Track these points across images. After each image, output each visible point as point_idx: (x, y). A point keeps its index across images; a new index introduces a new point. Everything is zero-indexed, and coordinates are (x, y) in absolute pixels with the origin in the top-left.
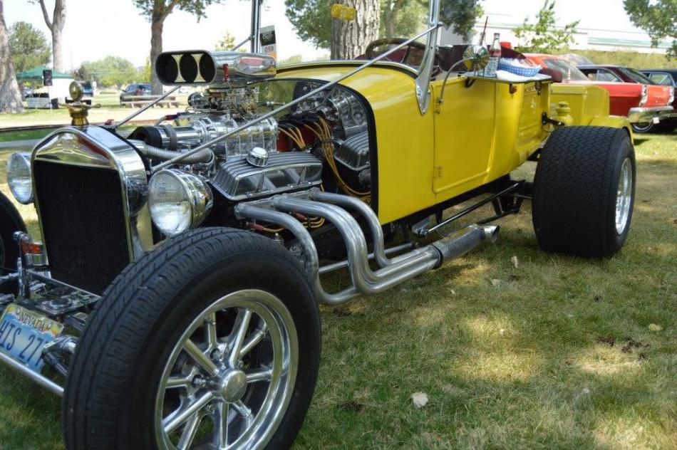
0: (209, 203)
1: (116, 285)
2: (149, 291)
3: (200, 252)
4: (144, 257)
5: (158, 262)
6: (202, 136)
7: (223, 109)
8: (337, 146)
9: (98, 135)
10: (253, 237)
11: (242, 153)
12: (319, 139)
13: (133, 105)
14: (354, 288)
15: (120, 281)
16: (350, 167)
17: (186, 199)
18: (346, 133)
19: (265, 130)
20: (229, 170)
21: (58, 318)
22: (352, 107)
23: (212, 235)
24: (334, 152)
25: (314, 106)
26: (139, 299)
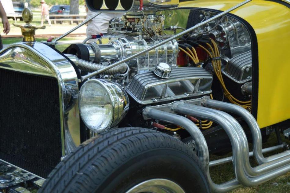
0: (126, 107)
1: (58, 170)
2: (85, 176)
3: (124, 147)
4: (80, 149)
5: (91, 154)
6: (120, 52)
7: (136, 31)
8: (224, 62)
9: (42, 50)
10: (164, 137)
11: (150, 66)
12: (210, 57)
13: (55, 22)
14: (236, 180)
15: (61, 167)
16: (234, 80)
17: (110, 103)
18: (232, 53)
19: (168, 48)
20: (140, 80)
21: (4, 190)
22: (237, 31)
23: (132, 134)
24: (222, 67)
25: (207, 30)
26: (77, 182)
